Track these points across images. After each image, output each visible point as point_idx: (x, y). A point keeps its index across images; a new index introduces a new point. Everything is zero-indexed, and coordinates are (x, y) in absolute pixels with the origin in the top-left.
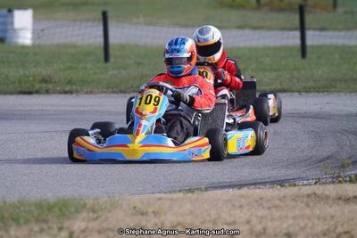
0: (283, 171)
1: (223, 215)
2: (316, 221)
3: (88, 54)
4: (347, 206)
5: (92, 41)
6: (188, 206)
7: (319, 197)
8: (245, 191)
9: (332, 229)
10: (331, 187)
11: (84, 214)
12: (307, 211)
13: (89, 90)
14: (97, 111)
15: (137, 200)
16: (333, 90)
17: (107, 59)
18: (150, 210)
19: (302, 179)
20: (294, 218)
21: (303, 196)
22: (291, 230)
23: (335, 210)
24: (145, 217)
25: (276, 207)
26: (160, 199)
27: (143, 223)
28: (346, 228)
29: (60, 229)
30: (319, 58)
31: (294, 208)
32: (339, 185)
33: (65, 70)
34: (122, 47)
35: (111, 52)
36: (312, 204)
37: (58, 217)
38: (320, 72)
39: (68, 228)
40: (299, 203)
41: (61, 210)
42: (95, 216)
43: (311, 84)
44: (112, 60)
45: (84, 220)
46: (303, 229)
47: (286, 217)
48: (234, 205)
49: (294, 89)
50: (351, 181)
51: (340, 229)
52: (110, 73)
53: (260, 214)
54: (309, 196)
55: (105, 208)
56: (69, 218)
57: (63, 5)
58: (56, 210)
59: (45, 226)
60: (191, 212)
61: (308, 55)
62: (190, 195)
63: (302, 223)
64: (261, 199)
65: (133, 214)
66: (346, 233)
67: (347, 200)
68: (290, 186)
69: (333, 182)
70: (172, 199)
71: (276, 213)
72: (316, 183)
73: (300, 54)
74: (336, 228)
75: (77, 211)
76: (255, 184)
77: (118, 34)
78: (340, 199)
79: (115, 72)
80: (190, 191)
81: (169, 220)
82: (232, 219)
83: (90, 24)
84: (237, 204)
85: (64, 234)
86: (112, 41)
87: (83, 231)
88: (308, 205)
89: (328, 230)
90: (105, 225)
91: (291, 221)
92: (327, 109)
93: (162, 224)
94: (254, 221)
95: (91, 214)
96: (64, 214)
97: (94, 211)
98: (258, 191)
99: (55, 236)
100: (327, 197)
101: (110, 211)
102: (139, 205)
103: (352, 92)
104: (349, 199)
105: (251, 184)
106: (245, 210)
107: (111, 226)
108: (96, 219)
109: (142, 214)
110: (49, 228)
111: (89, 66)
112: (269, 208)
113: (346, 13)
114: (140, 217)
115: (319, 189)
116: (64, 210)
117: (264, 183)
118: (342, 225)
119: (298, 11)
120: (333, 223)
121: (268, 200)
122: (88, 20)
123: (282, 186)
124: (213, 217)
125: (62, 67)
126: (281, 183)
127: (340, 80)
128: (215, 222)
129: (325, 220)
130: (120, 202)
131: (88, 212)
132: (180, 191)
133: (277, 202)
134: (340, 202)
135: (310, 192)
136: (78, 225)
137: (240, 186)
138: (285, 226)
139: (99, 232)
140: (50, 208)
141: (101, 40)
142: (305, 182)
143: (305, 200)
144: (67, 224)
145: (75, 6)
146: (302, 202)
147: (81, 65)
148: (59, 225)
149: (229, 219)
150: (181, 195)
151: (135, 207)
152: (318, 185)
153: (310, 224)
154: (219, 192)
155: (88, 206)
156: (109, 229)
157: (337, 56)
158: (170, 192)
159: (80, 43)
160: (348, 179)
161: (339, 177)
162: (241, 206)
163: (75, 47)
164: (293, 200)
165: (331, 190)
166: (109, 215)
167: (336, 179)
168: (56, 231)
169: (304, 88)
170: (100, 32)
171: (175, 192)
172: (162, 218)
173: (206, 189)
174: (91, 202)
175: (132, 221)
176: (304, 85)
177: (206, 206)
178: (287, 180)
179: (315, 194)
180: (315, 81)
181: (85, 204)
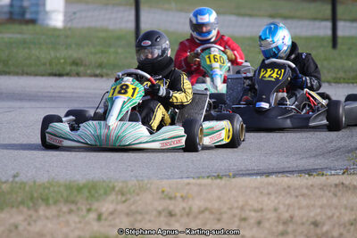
0: (311, 161)
1: (251, 202)
2: (343, 211)
3: (119, 38)
5: (123, 25)
6: (216, 192)
7: (346, 187)
8: (272, 179)
11: (112, 197)
12: (335, 201)
15: (166, 184)
18: (178, 195)
19: (331, 169)
20: (321, 207)
21: (331, 186)
22: (318, 218)
24: (173, 202)
25: (303, 195)
26: (189, 184)
27: (171, 207)
29: (89, 210)
30: (350, 49)
31: (322, 197)
33: (95, 54)
36: (339, 194)
37: (87, 199)
38: (350, 63)
39: (96, 210)
40: (327, 192)
41: (89, 192)
42: (124, 199)
43: (341, 74)
45: (112, 202)
46: (330, 218)
47: (314, 206)
48: (261, 193)
49: (324, 79)
53: (287, 202)
54: (336, 185)
55: (134, 191)
56: (98, 200)
58: (86, 192)
59: (73, 207)
60: (219, 198)
61: (339, 46)
62: (219, 180)
63: (329, 213)
64: (289, 187)
65: (160, 198)
68: (318, 175)
70: (200, 185)
71: (304, 202)
72: (344, 173)
73: (331, 44)
75: (106, 194)
76: (283, 172)
77: (150, 20)
80: (218, 177)
81: (197, 205)
82: (260, 207)
83: (122, 8)
84: (265, 192)
85: (93, 216)
86: (143, 26)
87: (111, 213)
88: (335, 195)
89: (355, 220)
90: (133, 208)
91: (318, 210)
93: (190, 209)
94: (282, 208)
95: (119, 197)
96: (93, 196)
97: (123, 194)
98: (286, 179)
99: (84, 217)
100: (355, 187)
101: (138, 195)
102: (167, 189)
105: (279, 173)
106: (273, 197)
107: (139, 209)
108: (124, 202)
109: (170, 198)
110: (78, 209)
111: (120, 50)
112: (297, 197)
114: (168, 202)
115: (347, 179)
116: (93, 192)
117: (292, 172)
121: (296, 189)
123: (310, 175)
124: (241, 203)
125: (93, 50)
126: (309, 172)
128: (242, 208)
129: (352, 209)
130: (149, 185)
131: (117, 194)
132: (208, 177)
133: (305, 191)
135: (337, 182)
136: (106, 207)
137: (268, 174)
138: (312, 214)
139: (128, 215)
140: (79, 189)
141: (132, 25)
142: (333, 172)
143: (332, 189)
144: (95, 205)
146: (329, 192)
147: (112, 50)
148: (88, 207)
149: (256, 206)
150: (209, 181)
151: (163, 192)
152: (345, 176)
153: (337, 214)
154: (247, 179)
155: (117, 189)
156: (137, 212)
158: (198, 178)
159: (111, 27)
162: (269, 194)
163: (106, 30)
164: (321, 189)
166: (138, 198)
168: (84, 212)
169: (335, 79)
170: (132, 17)
171: (204, 177)
172: (190, 203)
173: (234, 176)
174: (120, 184)
175: (159, 205)
176: (334, 75)
177: (234, 193)
178: (315, 170)
179: (343, 183)
180: (345, 72)
181: (114, 187)
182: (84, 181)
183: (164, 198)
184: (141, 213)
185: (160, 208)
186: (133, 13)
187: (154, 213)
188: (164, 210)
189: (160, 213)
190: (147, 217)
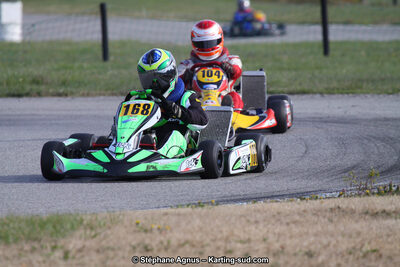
0: (304, 182)
1: (236, 232)
2: (340, 238)
3: (84, 52)
4: (375, 221)
5: (88, 37)
6: (197, 222)
7: (343, 211)
8: (260, 204)
9: (359, 247)
10: (357, 200)
11: (80, 232)
12: (331, 227)
13: (86, 92)
15: (140, 215)
16: (359, 90)
17: (105, 56)
18: (155, 227)
19: (325, 191)
20: (316, 235)
21: (326, 211)
22: (312, 248)
23: (361, 226)
24: (149, 235)
25: (295, 222)
26: (166, 214)
27: (147, 241)
28: (374, 246)
29: (54, 248)
30: (343, 55)
31: (316, 223)
32: (366, 198)
33: (58, 70)
34: (123, 44)
35: (111, 49)
36: (335, 220)
37: (52, 235)
38: (344, 71)
39: (62, 247)
40: (321, 218)
41: (54, 227)
42: (93, 233)
43: (335, 84)
44: (111, 58)
45: (80, 238)
46: (326, 247)
47: (307, 233)
48: (248, 221)
49: (315, 90)
50: (379, 193)
51: (367, 247)
52: (110, 73)
53: (277, 231)
54: (332, 210)
55: (104, 224)
56: (64, 236)
58: (50, 227)
59: (36, 245)
60: (201, 229)
61: (331, 52)
62: (200, 209)
63: (325, 241)
64: (279, 213)
65: (135, 231)
66: (374, 251)
67: (375, 215)
68: (311, 199)
69: (359, 195)
70: (179, 215)
71: (296, 230)
72: (340, 196)
73: (322, 50)
74: (363, 245)
75: (73, 228)
76: (272, 197)
77: (118, 29)
78: (367, 213)
79: (116, 72)
80: (200, 205)
81: (176, 238)
82: (247, 237)
83: (86, 18)
84: (253, 220)
86: (111, 37)
87: (80, 250)
88: (331, 221)
89: (354, 248)
90: (104, 243)
91: (312, 239)
92: (353, 112)
93: (169, 242)
94: (271, 238)
95: (88, 232)
96: (58, 232)
97: (92, 228)
98: (275, 205)
99: (48, 256)
100: (353, 212)
101: (109, 228)
102: (142, 221)
103: (380, 94)
104: (377, 213)
106: (261, 226)
107: (111, 244)
108: (95, 236)
109: (146, 231)
110: (41, 246)
111: (85, 65)
112: (288, 224)
113: (373, 5)
114: (144, 235)
115: (343, 203)
116: (58, 227)
117: (282, 196)
118: (369, 243)
120: (359, 240)
121: (286, 215)
122: (83, 14)
123: (302, 199)
124: (225, 234)
125: (56, 66)
126: (301, 196)
127: (367, 80)
128: (227, 239)
129: (350, 236)
130: (121, 217)
131: (85, 229)
132: (188, 205)
133: (297, 218)
134: (367, 217)
135: (333, 206)
136: (74, 243)
137: (256, 199)
138: (305, 244)
139: (98, 251)
140: (43, 225)
141: (98, 36)
142: (328, 195)
143: (328, 214)
144: (61, 242)
146: (324, 217)
147: (77, 64)
148: (53, 244)
149: (243, 236)
150: (189, 209)
151: (137, 224)
152: (342, 198)
153: (334, 242)
154: (231, 206)
155: (85, 222)
156: (108, 248)
157: (363, 53)
158: (177, 206)
159: (75, 39)
160: (376, 191)
161: (366, 188)
162: (257, 222)
163: (69, 43)
164: (315, 214)
165: (357, 203)
166: (109, 232)
167: (363, 191)
168: (49, 250)
169: (327, 89)
170: (98, 27)
171: (182, 206)
172: (169, 235)
173: (217, 203)
174: (89, 217)
175: (134, 239)
176: (326, 86)
177: (218, 222)
178: (308, 193)
179: (339, 207)
180: (339, 81)
181: (82, 220)
183: (139, 231)
184: (113, 249)
185: (134, 243)
186: (99, 22)
187: (128, 248)
188: (139, 245)
189: (134, 248)
190: (120, 253)
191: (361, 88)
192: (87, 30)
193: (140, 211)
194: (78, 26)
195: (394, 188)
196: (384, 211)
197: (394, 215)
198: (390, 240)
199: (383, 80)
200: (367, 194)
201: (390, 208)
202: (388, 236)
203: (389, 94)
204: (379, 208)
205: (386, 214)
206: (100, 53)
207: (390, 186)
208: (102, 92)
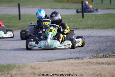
0: (78, 55)
1: (60, 69)
2: (90, 70)
3: (14, 17)
4: (100, 65)
5: (15, 13)
6: (49, 66)
7: (90, 63)
8: (67, 61)
9: (95, 73)
10: (94, 59)
11: (15, 69)
12: (87, 67)
13: (15, 29)
14: (17, 36)
16: (93, 28)
17: (20, 19)
18: (37, 67)
20: (83, 69)
21: (85, 63)
22: (82, 73)
23: (96, 67)
24: (35, 70)
25: (77, 66)
26: (40, 64)
27: (35, 72)
28: (100, 72)
29: (8, 74)
30: (88, 18)
31: (83, 66)
33: (6, 23)
34: (24, 15)
35: (21, 17)
36: (88, 65)
37: (7, 70)
38: (88, 23)
39: (10, 74)
40: (84, 65)
41: (8, 68)
42: (19, 69)
43: (86, 26)
44: (21, 19)
45: (15, 71)
46: (86, 73)
47: (80, 69)
48: (63, 66)
49: (80, 28)
50: (100, 58)
51: (98, 73)
52: (21, 23)
53: (72, 68)
54: (87, 62)
55: (22, 67)
56: (11, 70)
57: (5, 2)
58: (6, 68)
59: (3, 73)
60: (50, 68)
61: (85, 17)
62: (49, 62)
63: (86, 71)
64: (72, 63)
65: (31, 69)
66: (100, 74)
67: (100, 64)
68: (81, 59)
69: (95, 58)
70: (43, 64)
71: (77, 68)
72: (89, 58)
73: (82, 17)
74: (96, 72)
75: (13, 68)
76: (69, 59)
77: (23, 11)
78: (97, 63)
79: (23, 23)
80: (49, 61)
81: (43, 71)
82: (63, 70)
83: (14, 8)
84: (65, 65)
85: (9, 75)
86: (21, 13)
87: (15, 74)
88: (87, 65)
89: (94, 73)
90: (22, 72)
91: (82, 71)
92: (92, 34)
93: (41, 72)
94: (70, 71)
95: (18, 69)
96: (9, 69)
97: (19, 68)
98: (71, 61)
99: (6, 76)
100: (93, 63)
101: (24, 68)
102: (33, 66)
103: (99, 29)
104: (100, 63)
105: (68, 59)
106: (67, 67)
107: (24, 72)
108: (19, 70)
109: (34, 69)
110: (4, 73)
111: (14, 21)
112: (75, 66)
113: (96, 3)
114: (34, 70)
115: (91, 60)
116: (9, 68)
117: (72, 59)
118: (98, 72)
119: (81, 3)
120: (95, 71)
121: (74, 64)
122: (13, 6)
123: (79, 59)
124: (57, 69)
125: (5, 22)
126: (78, 58)
127: (95, 25)
128: (57, 71)
129: (93, 70)
130: (27, 65)
131: (17, 68)
132: (46, 61)
133: (77, 64)
134: (98, 64)
135: (87, 61)
136: (13, 72)
137: (65, 59)
138: (80, 72)
139: (21, 75)
140: (4, 67)
141: (18, 13)
142: (86, 58)
143: (86, 64)
144: (10, 72)
145: (9, 2)
146: (85, 64)
147: (11, 21)
148: (8, 72)
149: (62, 70)
151: (32, 67)
152: (90, 59)
153: (88, 71)
154: (59, 61)
155: (17, 66)
156: (24, 74)
157: (94, 17)
158: (43, 62)
159: (11, 14)
160: (99, 57)
161: (96, 56)
162: (66, 66)
163: (9, 15)
164: (82, 64)
165: (94, 60)
166: (23, 69)
167: (96, 57)
168: (6, 74)
169: (84, 28)
170: (18, 10)
171: (44, 61)
172: (41, 70)
173: (54, 60)
174: (18, 65)
175: (31, 71)
176: (84, 27)
177: (55, 66)
178: (80, 58)
179: (89, 62)
180: (87, 25)
181: (16, 66)
182: (6, 64)
183: (32, 69)
184: (25, 74)
185: (31, 72)
186: (18, 9)
187: (29, 74)
188: (32, 73)
189: (31, 74)
190: (27, 75)
191: (93, 27)
192: (15, 11)
193: (32, 63)
194: (12, 10)
195: (105, 56)
196: (102, 63)
197: (105, 64)
198: (104, 71)
199: (100, 25)
200: (97, 58)
201: (103, 62)
202: (104, 70)
203: (102, 29)
204: (101, 62)
205: (103, 63)
206: (18, 18)
207: (103, 55)
208: (20, 29)
